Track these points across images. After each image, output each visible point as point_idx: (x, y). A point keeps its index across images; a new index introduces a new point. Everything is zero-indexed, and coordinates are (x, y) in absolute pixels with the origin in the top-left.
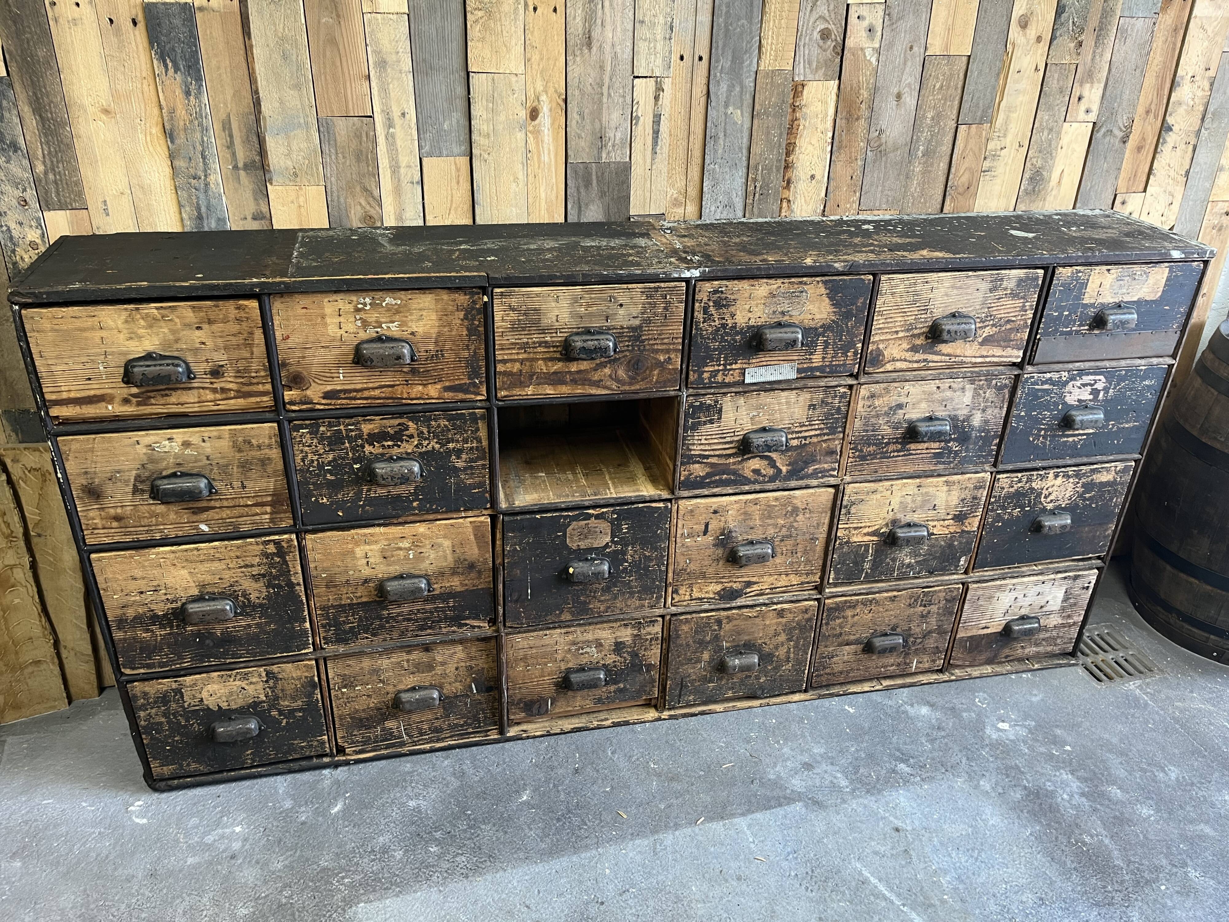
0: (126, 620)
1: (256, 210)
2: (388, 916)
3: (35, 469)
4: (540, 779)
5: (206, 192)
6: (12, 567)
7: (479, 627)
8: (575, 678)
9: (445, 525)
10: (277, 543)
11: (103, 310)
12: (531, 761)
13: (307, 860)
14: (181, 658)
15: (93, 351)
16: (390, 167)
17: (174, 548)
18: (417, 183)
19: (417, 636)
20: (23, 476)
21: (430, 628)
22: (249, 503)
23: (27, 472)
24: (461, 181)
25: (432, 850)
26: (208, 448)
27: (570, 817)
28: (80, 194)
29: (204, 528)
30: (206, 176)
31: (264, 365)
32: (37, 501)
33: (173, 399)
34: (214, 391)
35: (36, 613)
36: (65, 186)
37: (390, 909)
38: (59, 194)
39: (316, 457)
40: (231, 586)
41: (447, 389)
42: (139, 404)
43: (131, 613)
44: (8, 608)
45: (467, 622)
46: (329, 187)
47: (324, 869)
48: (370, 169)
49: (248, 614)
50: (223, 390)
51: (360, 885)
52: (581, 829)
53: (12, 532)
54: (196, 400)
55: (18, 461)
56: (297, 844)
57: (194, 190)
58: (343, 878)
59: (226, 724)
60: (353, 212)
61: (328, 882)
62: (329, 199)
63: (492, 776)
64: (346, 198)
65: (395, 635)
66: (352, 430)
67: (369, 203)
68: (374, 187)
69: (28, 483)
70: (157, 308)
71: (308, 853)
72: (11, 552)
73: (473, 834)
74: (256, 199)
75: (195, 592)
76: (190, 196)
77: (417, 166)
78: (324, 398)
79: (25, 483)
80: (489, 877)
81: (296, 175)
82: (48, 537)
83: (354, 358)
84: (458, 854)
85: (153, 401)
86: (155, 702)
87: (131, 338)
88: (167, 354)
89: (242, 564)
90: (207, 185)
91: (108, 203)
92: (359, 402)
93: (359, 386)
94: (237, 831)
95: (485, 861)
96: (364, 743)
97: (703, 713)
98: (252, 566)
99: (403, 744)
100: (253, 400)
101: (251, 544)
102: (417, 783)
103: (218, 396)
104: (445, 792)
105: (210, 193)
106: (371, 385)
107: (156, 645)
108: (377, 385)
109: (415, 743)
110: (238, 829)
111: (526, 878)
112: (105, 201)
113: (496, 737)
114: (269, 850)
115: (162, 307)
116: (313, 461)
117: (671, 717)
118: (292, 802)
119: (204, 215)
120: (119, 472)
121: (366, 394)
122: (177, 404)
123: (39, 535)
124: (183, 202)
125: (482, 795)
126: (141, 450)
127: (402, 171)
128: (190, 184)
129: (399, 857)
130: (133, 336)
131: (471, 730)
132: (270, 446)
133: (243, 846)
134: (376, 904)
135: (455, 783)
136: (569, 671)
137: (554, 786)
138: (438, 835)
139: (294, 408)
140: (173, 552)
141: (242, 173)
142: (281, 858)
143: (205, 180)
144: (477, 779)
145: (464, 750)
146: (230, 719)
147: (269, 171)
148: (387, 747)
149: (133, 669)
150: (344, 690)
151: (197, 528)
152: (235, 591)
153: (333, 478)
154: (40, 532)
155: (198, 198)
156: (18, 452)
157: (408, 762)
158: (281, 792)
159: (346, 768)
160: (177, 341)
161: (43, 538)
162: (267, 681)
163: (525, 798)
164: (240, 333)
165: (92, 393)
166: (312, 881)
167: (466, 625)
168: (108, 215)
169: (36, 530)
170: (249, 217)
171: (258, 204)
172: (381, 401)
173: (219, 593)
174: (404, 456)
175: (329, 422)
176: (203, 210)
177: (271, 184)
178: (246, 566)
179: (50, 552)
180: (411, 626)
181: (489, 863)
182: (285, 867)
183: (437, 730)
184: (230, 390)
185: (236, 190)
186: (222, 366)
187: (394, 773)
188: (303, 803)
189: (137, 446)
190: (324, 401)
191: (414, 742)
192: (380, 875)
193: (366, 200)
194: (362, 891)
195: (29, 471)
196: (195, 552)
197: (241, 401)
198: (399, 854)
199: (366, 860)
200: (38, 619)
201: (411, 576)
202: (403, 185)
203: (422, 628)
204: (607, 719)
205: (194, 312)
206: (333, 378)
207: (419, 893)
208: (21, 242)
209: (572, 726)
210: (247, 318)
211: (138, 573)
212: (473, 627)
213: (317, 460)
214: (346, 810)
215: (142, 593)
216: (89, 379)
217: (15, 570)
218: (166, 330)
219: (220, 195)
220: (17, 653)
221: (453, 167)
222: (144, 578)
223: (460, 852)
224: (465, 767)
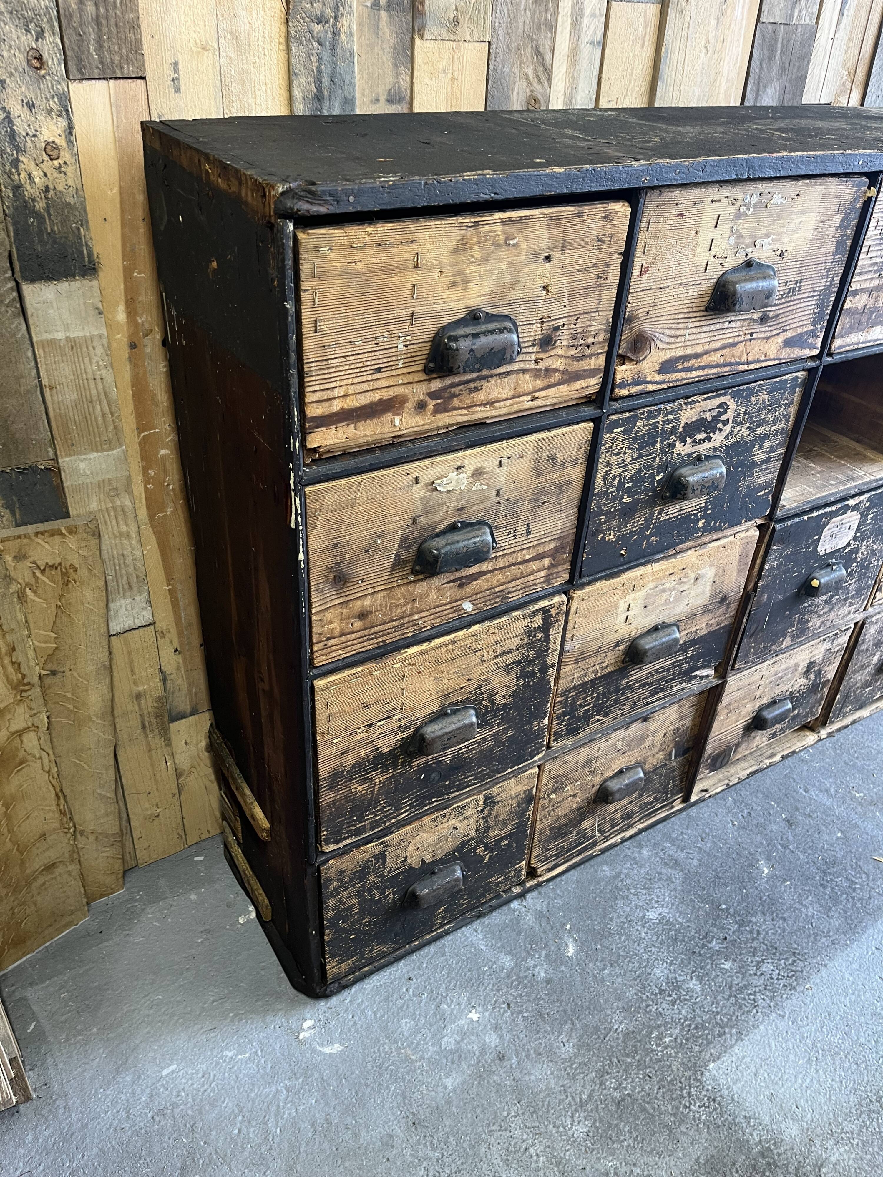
0: (342, 772)
1: (394, 87)
2: (754, 1070)
3: (51, 566)
4: (762, 844)
5: (333, 47)
6: (20, 733)
7: (707, 676)
8: (769, 715)
9: (719, 547)
10: (545, 611)
11: (429, 227)
12: (734, 825)
13: (597, 1029)
14: (398, 808)
15: (396, 313)
16: (572, 14)
17: (424, 646)
18: (599, 43)
19: (648, 704)
20: (32, 581)
21: (663, 690)
22: (528, 557)
23: (38, 573)
24: (646, 44)
25: (726, 967)
26: (502, 477)
27: (831, 879)
28: (136, 48)
29: (468, 606)
30: (336, 18)
31: (608, 323)
32: (52, 619)
33: (481, 396)
34: (537, 374)
35: (53, 795)
36: (114, 30)
37: (747, 1060)
38: (101, 47)
39: (619, 471)
40: (479, 687)
41: (788, 343)
42: (437, 410)
43: (350, 760)
44: (13, 797)
45: (697, 673)
46: (493, 46)
47: (627, 1035)
48: (549, 16)
49: (488, 724)
50: (548, 371)
51: (687, 1040)
52: (854, 890)
53: (24, 676)
54: (511, 394)
55: (25, 557)
56: (565, 1011)
57: (316, 45)
58: (660, 1038)
59: (427, 882)
60: (516, 91)
61: (648, 1051)
62: (491, 67)
63: (708, 855)
64: (513, 65)
65: (627, 708)
66: (669, 422)
67: (537, 76)
68: (547, 47)
69: (40, 591)
70: (503, 222)
71: (592, 1020)
72: (21, 710)
73: (751, 932)
74: (395, 65)
75: (435, 707)
76: (309, 55)
77: (602, 15)
78: (660, 372)
79: (35, 592)
80: (815, 979)
81: (456, 22)
82: (68, 673)
83: (710, 302)
84: (758, 962)
85: (456, 402)
86: (351, 880)
87: (454, 284)
88: (495, 311)
89: (499, 651)
90: (336, 34)
91: (180, 67)
92: (695, 374)
93: (699, 349)
94: (475, 1019)
95: (794, 961)
96: (557, 856)
97: (854, 722)
98: (510, 651)
99: (595, 844)
100: (579, 384)
101: (517, 619)
102: (636, 888)
103: (539, 383)
104: (675, 890)
105: (339, 51)
106: (714, 345)
107: (371, 798)
108: (718, 344)
109: (606, 839)
110: (474, 1016)
111: (855, 966)
112: (176, 64)
113: (681, 806)
114: (538, 1032)
115: (510, 219)
116: (615, 476)
117: (830, 735)
118: (509, 958)
119: (326, 93)
120: (380, 537)
121: (705, 360)
122: (485, 405)
123: (54, 673)
124: (298, 67)
125: (717, 881)
126: (419, 492)
127: (585, 21)
128: (311, 32)
129: (698, 989)
130: (458, 279)
131: (659, 806)
132: (575, 462)
133: (501, 1037)
134: (725, 1058)
135: (678, 876)
136: (761, 709)
137: (782, 846)
138: (714, 944)
139: (624, 392)
140: (422, 653)
141: (383, 14)
142: (563, 1037)
143: (335, 24)
144: (695, 862)
145: (651, 831)
146: (433, 873)
147: (422, 14)
148: (580, 852)
149: (338, 842)
150: (553, 796)
151: (459, 608)
152: (482, 694)
153: (629, 500)
154: (54, 667)
155: (320, 59)
156: (25, 541)
157: (601, 864)
158: (483, 948)
159: (535, 893)
160: (513, 286)
161: (59, 676)
162: (482, 811)
163: (766, 871)
164: (595, 265)
165: (376, 396)
166: (627, 1055)
167: (696, 676)
168: (178, 90)
169: (50, 666)
170: (383, 99)
171: (398, 75)
172: (715, 370)
173: (462, 702)
174: (711, 454)
175: (650, 412)
176: (326, 80)
177: (422, 37)
178: (504, 653)
179: (69, 695)
180: (644, 692)
181: (801, 964)
182: (579, 1047)
183: (628, 816)
184: (556, 370)
185: (371, 46)
186: (557, 329)
187: (598, 883)
188: (523, 954)
189: (416, 487)
190: (658, 378)
191: (606, 837)
192: (699, 1020)
193: (536, 71)
194: (697, 1048)
195: (43, 572)
196: (450, 647)
197: (564, 389)
198: (694, 984)
199: (664, 1005)
200: (54, 803)
201: (665, 626)
202: (582, 46)
203: (654, 693)
204: (773, 755)
205: (549, 227)
206: (677, 337)
207: (762, 1027)
208: (29, 144)
209: (748, 772)
210: (611, 236)
211: (371, 696)
212: (701, 678)
213: (620, 475)
214: (582, 946)
215: (370, 726)
216: (379, 370)
217: (25, 737)
218: (504, 266)
219: (352, 54)
220: (23, 862)
221: (642, 20)
222: (377, 703)
223: (757, 959)
224: (671, 852)
